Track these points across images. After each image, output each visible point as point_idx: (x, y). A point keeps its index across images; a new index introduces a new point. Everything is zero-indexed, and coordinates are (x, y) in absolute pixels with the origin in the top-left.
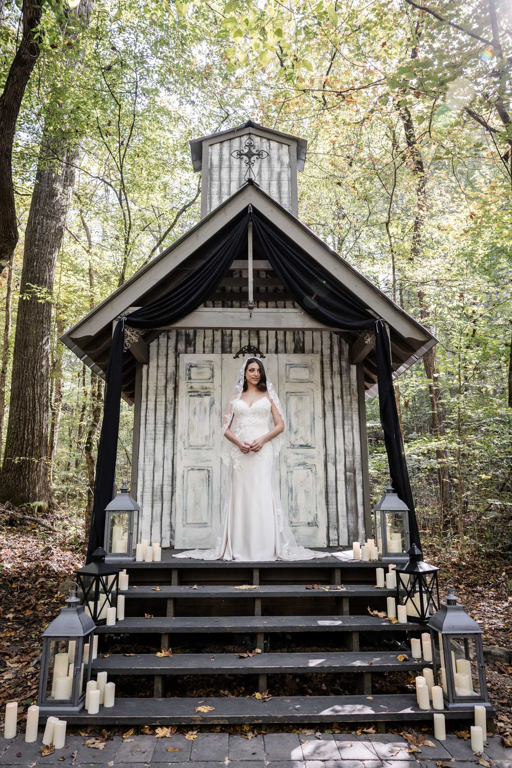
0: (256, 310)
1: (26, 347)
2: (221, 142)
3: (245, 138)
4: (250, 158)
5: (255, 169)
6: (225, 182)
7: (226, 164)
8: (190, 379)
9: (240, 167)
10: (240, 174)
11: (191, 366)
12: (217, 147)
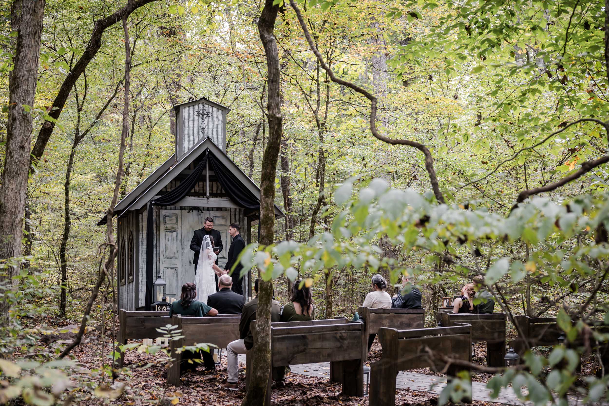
0: (210, 199)
2: (189, 107)
3: (201, 105)
4: (203, 116)
5: (206, 122)
6: (191, 129)
7: (191, 118)
8: (166, 223)
9: (198, 121)
10: (198, 124)
11: (166, 216)
12: (187, 109)
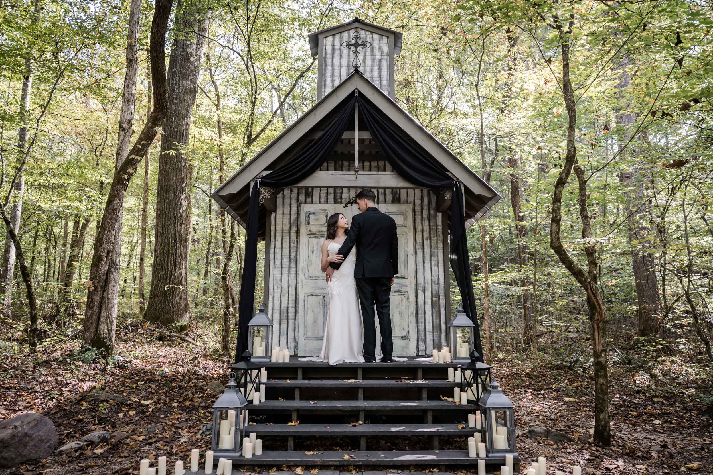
0: (361, 172)
1: (167, 191)
2: (334, 35)
3: (352, 32)
4: (356, 48)
5: (361, 57)
6: (337, 68)
7: (337, 52)
8: (309, 224)
9: (349, 55)
10: (349, 61)
11: (310, 214)
12: (330, 39)
